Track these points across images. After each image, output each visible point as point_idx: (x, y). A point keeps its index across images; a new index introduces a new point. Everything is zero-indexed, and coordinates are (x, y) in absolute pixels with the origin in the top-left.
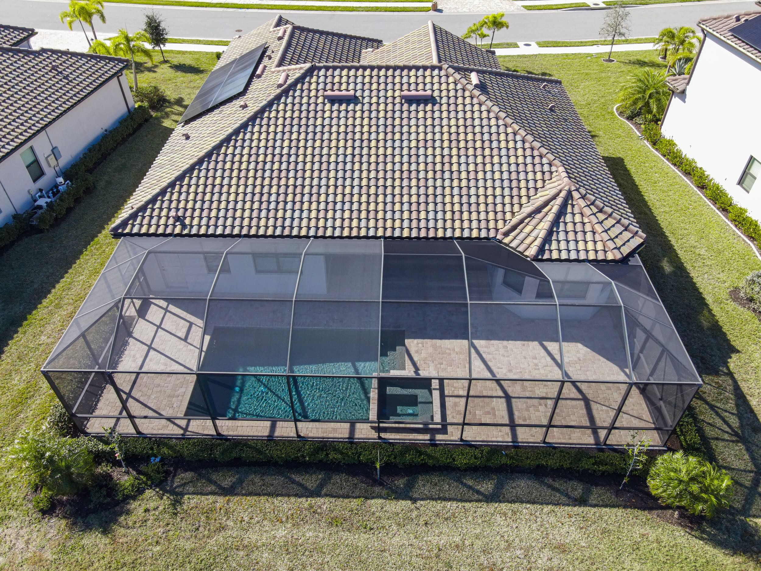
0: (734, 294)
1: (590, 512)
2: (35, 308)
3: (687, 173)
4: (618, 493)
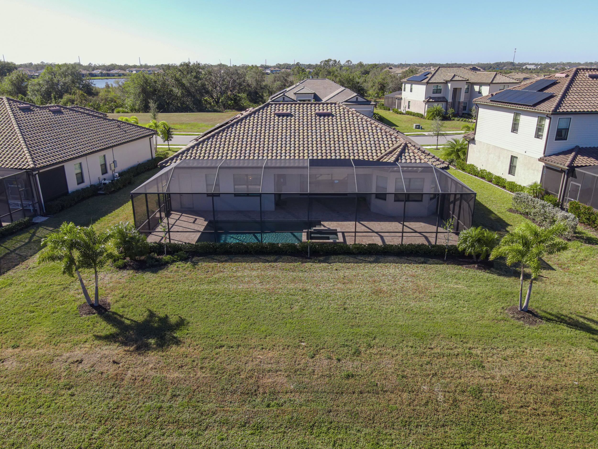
0: (510, 210)
1: (428, 266)
2: (104, 216)
3: (483, 178)
4: (444, 261)
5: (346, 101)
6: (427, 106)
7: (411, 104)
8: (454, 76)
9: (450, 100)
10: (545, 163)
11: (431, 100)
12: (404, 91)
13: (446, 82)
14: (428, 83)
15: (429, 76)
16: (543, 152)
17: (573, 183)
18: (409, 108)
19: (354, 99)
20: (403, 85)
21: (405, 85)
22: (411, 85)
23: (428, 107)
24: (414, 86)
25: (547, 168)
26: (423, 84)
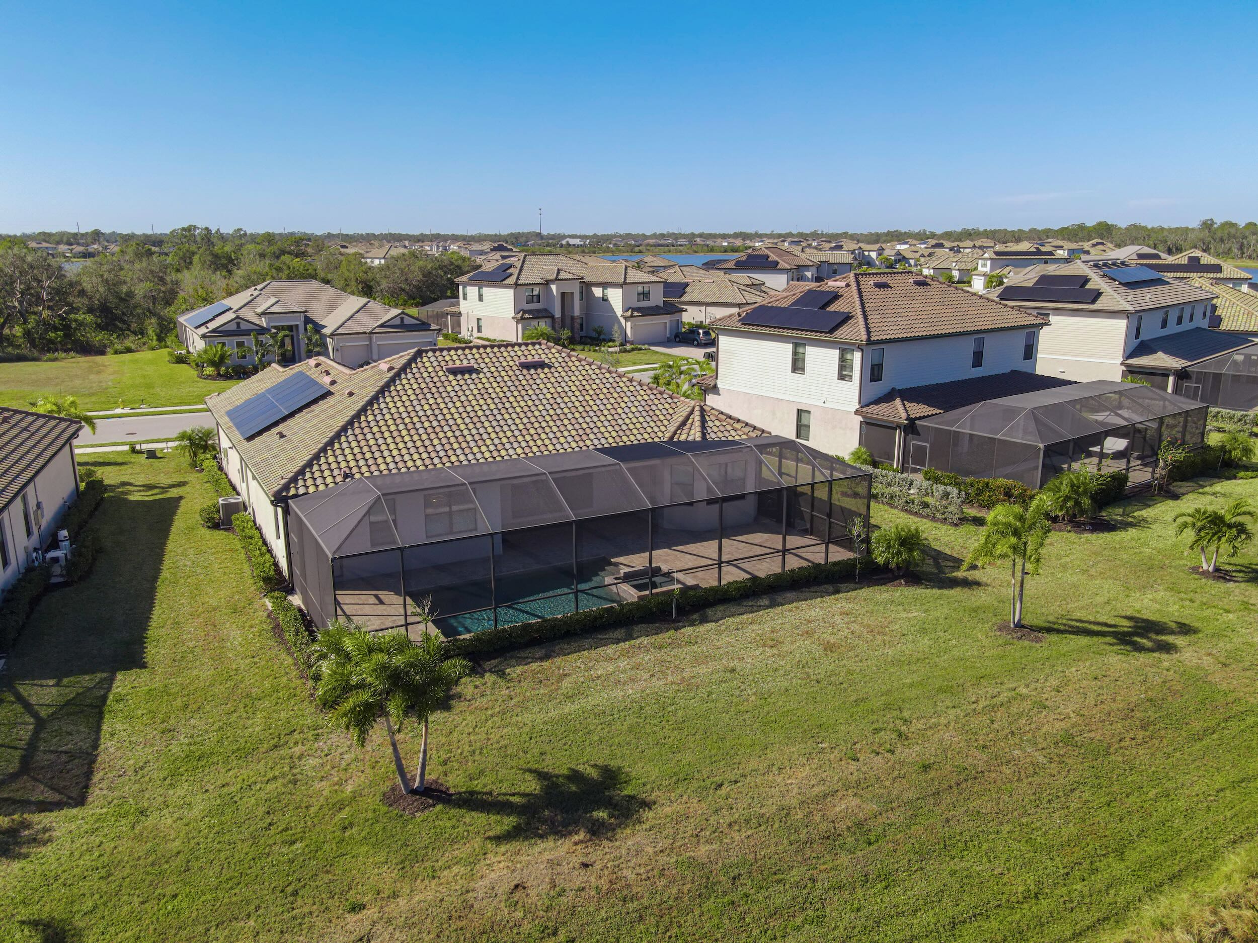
5: (382, 326)
6: (520, 326)
7: (482, 323)
8: (559, 271)
9: (558, 315)
10: (863, 417)
11: (526, 316)
12: (465, 298)
13: (547, 283)
14: (516, 285)
15: (515, 272)
16: (857, 401)
17: (914, 442)
18: (479, 330)
19: (397, 322)
20: (461, 288)
21: (464, 287)
22: (480, 288)
23: (524, 329)
24: (486, 290)
25: (867, 423)
26: (508, 286)
